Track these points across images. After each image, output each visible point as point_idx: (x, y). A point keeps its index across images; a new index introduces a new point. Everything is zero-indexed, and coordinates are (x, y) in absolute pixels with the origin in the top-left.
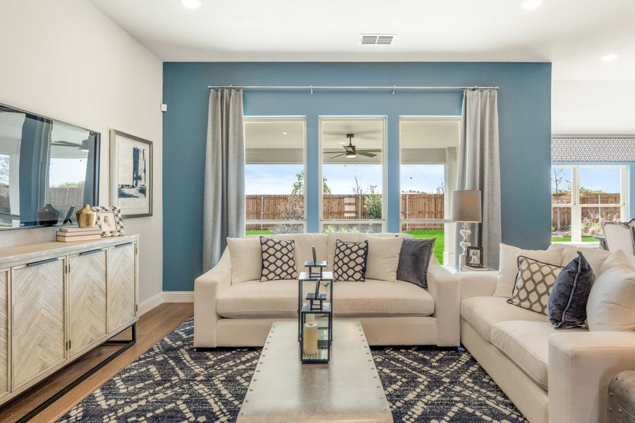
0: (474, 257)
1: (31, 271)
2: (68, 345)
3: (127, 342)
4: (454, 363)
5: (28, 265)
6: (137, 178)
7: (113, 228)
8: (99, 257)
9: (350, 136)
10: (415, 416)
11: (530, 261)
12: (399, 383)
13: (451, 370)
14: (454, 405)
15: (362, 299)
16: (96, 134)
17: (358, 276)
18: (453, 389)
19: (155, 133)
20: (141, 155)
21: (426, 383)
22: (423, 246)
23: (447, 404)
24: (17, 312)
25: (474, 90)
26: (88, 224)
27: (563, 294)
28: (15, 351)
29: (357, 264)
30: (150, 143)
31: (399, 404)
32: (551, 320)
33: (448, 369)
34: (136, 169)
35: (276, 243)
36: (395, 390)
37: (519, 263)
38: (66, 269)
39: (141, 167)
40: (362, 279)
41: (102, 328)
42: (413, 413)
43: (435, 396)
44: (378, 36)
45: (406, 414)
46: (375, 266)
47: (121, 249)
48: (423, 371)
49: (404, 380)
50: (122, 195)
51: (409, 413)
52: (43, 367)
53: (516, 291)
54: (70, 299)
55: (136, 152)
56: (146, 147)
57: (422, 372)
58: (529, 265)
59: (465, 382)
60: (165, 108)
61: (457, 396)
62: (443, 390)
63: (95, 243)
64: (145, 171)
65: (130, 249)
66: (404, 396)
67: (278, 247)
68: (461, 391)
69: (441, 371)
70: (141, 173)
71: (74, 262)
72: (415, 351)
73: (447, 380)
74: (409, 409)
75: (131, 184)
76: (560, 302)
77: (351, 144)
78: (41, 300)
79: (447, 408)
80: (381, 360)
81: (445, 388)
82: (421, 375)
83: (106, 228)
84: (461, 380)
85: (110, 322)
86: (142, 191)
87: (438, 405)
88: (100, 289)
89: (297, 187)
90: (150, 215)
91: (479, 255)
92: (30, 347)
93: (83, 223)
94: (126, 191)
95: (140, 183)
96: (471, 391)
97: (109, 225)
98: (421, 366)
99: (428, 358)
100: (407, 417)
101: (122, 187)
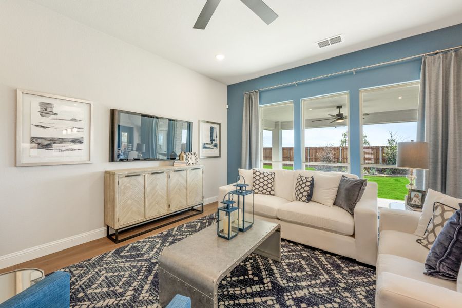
0: (415, 198)
1: (154, 175)
2: (169, 206)
3: (200, 211)
4: (363, 277)
5: (152, 173)
6: (212, 140)
7: (194, 162)
8: (184, 173)
9: (339, 107)
10: (294, 296)
11: (446, 208)
12: (304, 273)
13: (355, 281)
14: (331, 303)
15: (298, 213)
16: (190, 122)
17: (304, 198)
18: (342, 293)
19: (223, 119)
20: (214, 130)
21: (323, 281)
22: (356, 184)
23: (325, 300)
24: (148, 190)
25: (437, 54)
26: (183, 160)
27: (442, 243)
28: (147, 204)
29: (305, 191)
30: (219, 124)
31: (291, 284)
32: (426, 264)
33: (352, 278)
34: (212, 136)
35: (261, 174)
36: (297, 276)
37: (435, 208)
38: (168, 177)
39: (214, 135)
40: (306, 201)
41: (185, 203)
42: (295, 294)
43: (321, 291)
44: (328, 39)
45: (290, 292)
46: (318, 194)
47: (194, 171)
48: (331, 273)
49: (310, 273)
50: (205, 148)
51: (293, 293)
52: (159, 212)
53: (427, 233)
54: (170, 189)
55: (212, 129)
56: (218, 126)
57: (328, 272)
58: (444, 211)
59: (358, 293)
60: (227, 107)
61: (340, 299)
62: (332, 291)
63: (181, 168)
64: (216, 137)
65: (200, 171)
66: (299, 281)
67: (262, 176)
68: (347, 297)
69: (344, 278)
70: (214, 137)
71: (172, 174)
72: (338, 258)
73: (343, 285)
74: (294, 290)
75: (209, 143)
76: (438, 251)
77: (340, 113)
78: (158, 187)
79: (323, 302)
80: (306, 255)
81: (336, 289)
82: (325, 274)
83: (191, 162)
84: (355, 290)
85: (189, 201)
86: (216, 146)
87: (318, 297)
88: (184, 186)
89: (343, 142)
90: (220, 156)
91: (420, 197)
92: (153, 204)
93: (181, 159)
94: (207, 146)
95: (214, 142)
96: (357, 301)
97: (192, 161)
98: (332, 269)
99: (343, 265)
100: (289, 294)
101: (205, 144)
